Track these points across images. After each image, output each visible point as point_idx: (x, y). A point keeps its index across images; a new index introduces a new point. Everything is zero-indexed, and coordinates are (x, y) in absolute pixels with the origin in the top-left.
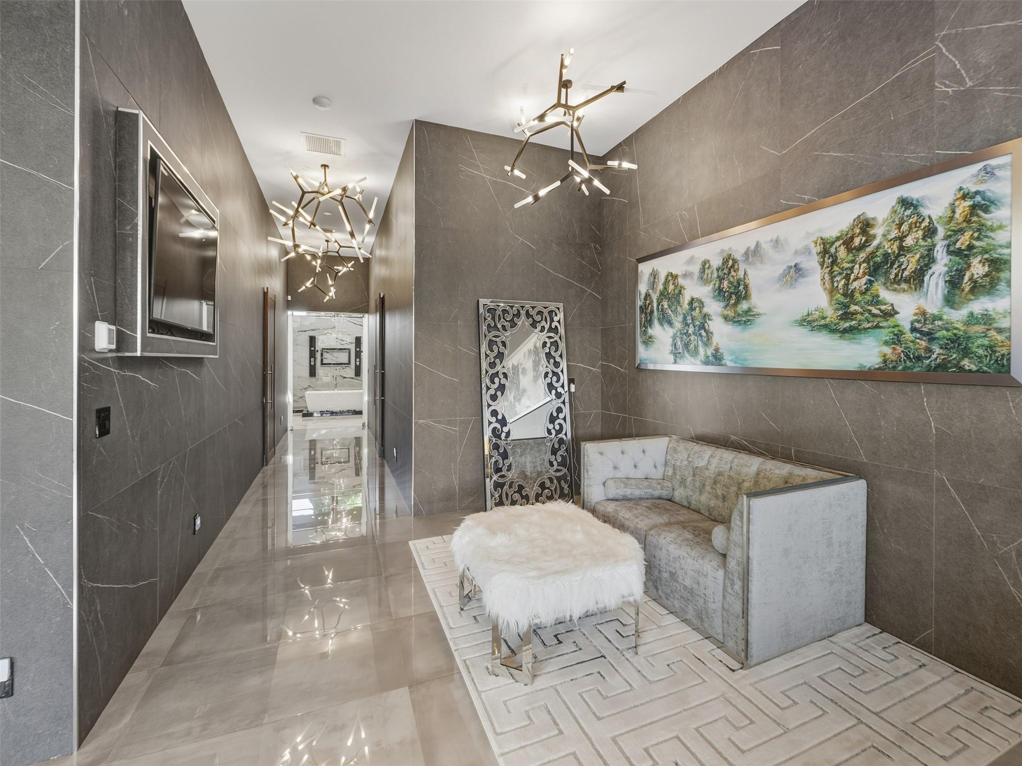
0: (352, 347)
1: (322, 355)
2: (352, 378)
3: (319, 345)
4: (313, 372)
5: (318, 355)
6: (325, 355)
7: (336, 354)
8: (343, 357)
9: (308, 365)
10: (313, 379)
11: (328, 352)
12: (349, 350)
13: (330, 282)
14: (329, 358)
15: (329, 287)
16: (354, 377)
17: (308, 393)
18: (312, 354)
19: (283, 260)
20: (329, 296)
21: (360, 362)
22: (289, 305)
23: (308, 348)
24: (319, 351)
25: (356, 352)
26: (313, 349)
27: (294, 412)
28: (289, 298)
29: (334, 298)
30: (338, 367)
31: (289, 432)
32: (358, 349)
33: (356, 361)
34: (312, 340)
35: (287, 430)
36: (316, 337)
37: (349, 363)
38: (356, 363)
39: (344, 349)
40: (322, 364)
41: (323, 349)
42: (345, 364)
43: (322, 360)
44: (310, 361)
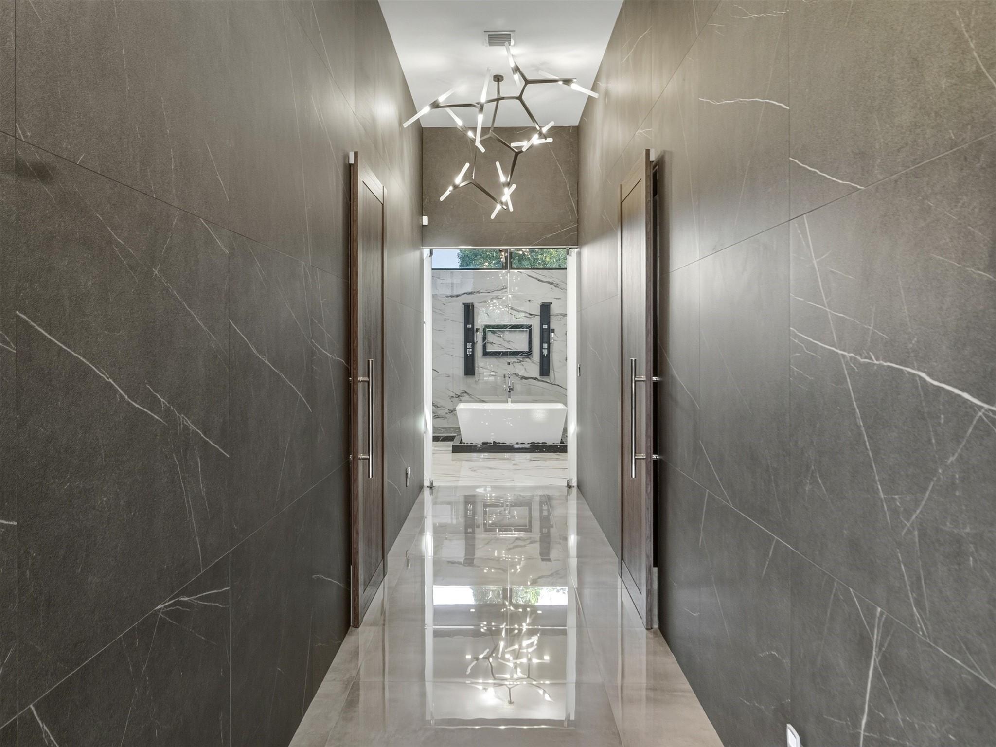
0: (536, 323)
1: (484, 338)
2: (535, 379)
3: (481, 320)
4: (470, 369)
5: (479, 336)
6: (491, 337)
7: (507, 335)
8: (519, 341)
9: (462, 354)
10: (470, 380)
11: (493, 332)
12: (529, 327)
13: (503, 178)
14: (496, 343)
15: (500, 187)
16: (539, 378)
17: (461, 406)
18: (469, 335)
19: (406, 125)
20: (502, 203)
21: (549, 349)
22: (423, 236)
23: (462, 325)
24: (481, 330)
25: (542, 331)
26: (469, 326)
27: (436, 439)
28: (425, 220)
29: (511, 209)
30: (512, 359)
31: (427, 492)
32: (545, 327)
33: (541, 348)
34: (469, 311)
35: (421, 487)
36: (476, 305)
37: (530, 352)
38: (541, 352)
39: (522, 326)
40: (486, 353)
41: (487, 326)
42: (522, 353)
43: (484, 347)
44: (466, 348)
